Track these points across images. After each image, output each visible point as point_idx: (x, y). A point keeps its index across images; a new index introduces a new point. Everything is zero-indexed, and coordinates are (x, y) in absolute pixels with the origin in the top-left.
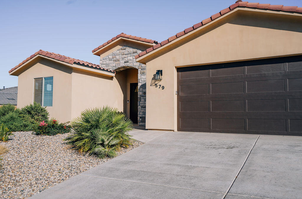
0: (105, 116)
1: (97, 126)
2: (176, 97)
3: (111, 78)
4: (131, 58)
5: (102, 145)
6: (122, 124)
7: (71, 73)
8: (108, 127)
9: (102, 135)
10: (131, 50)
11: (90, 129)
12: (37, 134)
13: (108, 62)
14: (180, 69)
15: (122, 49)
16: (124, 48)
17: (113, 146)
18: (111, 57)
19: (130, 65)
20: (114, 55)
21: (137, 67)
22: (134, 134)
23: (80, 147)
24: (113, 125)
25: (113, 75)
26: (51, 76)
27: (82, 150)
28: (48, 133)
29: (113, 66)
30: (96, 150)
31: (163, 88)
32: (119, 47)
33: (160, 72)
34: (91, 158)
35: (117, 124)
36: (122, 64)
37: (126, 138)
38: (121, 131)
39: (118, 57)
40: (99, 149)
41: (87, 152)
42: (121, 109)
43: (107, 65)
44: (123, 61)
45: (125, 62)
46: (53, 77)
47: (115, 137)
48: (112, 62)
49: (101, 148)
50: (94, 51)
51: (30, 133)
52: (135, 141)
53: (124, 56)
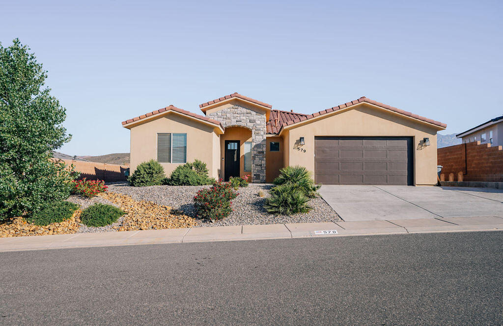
4: (244, 118)
7: (211, 132)
10: (244, 110)
14: (316, 138)
15: (233, 108)
16: (236, 107)
18: (220, 114)
19: (242, 124)
20: (224, 113)
21: (251, 128)
26: (186, 133)
32: (230, 105)
33: (302, 139)
36: (233, 123)
39: (228, 115)
44: (235, 120)
45: (237, 121)
46: (185, 135)
53: (236, 115)
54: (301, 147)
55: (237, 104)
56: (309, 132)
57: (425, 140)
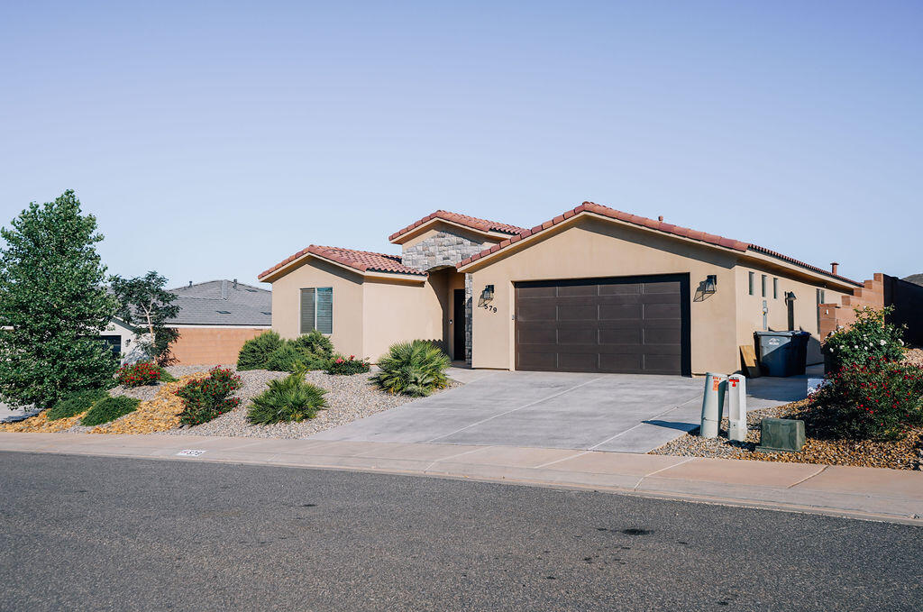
0: (417, 351)
1: (408, 363)
2: (512, 324)
3: (421, 284)
4: (454, 252)
5: (416, 383)
6: (437, 360)
8: (421, 364)
9: (414, 373)
10: (454, 239)
11: (401, 366)
12: (332, 373)
13: (415, 257)
14: (518, 284)
15: (438, 236)
16: (443, 234)
17: (426, 385)
18: (420, 248)
20: (426, 246)
22: (453, 373)
23: (390, 387)
24: (426, 363)
25: (425, 279)
26: (329, 286)
27: (392, 390)
28: (345, 373)
29: (424, 264)
30: (409, 388)
31: (495, 310)
32: (433, 232)
33: (490, 288)
34: (402, 398)
35: (431, 360)
36: (439, 262)
37: (442, 378)
38: (436, 368)
39: (432, 249)
40: (411, 387)
41: (398, 392)
42: (439, 336)
43: (415, 262)
44: (441, 257)
45: (444, 259)
46: (331, 289)
47: (429, 375)
48: (422, 257)
49: (415, 387)
50: (391, 238)
51: (321, 372)
52: (453, 381)
53: (443, 248)
54: (491, 303)
55: (444, 229)
56: (503, 276)
57: (712, 279)
